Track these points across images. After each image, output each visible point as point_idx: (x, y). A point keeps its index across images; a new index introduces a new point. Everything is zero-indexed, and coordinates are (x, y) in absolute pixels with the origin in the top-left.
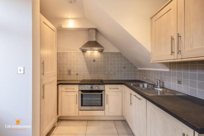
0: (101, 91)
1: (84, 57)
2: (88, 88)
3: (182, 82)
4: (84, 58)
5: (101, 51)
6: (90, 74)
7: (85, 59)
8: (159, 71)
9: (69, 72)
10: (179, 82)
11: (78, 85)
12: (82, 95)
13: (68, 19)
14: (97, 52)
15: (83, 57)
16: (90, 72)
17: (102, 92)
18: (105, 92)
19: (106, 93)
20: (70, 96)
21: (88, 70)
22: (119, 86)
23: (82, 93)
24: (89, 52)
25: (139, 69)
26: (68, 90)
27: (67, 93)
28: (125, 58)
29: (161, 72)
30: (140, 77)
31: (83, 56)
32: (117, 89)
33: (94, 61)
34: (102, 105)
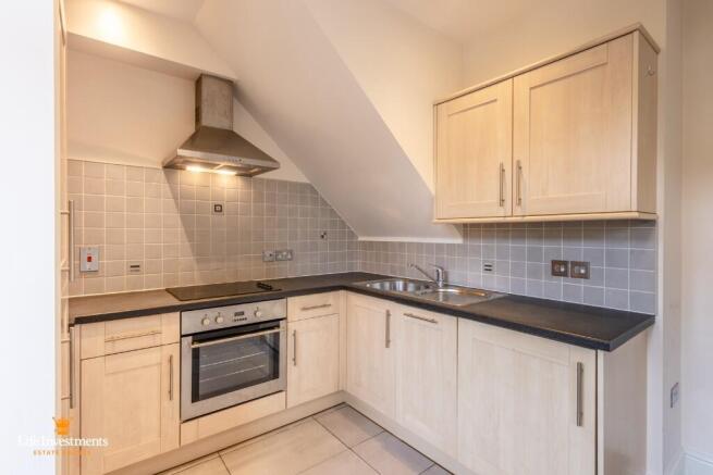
0: (274, 324)
1: (173, 190)
2: (224, 317)
3: (495, 268)
4: (170, 195)
5: (246, 173)
6: (198, 261)
7: (175, 198)
8: (432, 244)
9: (89, 257)
10: (488, 268)
11: (176, 316)
12: (196, 354)
14: (233, 173)
15: (168, 189)
16: (201, 254)
17: (278, 326)
18: (290, 324)
19: (292, 327)
20: (134, 369)
21: (192, 246)
22: (329, 297)
23: (196, 345)
24: (194, 173)
25: (361, 239)
26: (120, 346)
27: (113, 363)
28: (324, 203)
29: (440, 246)
30: (368, 262)
31: (165, 187)
32: (325, 306)
33: (218, 209)
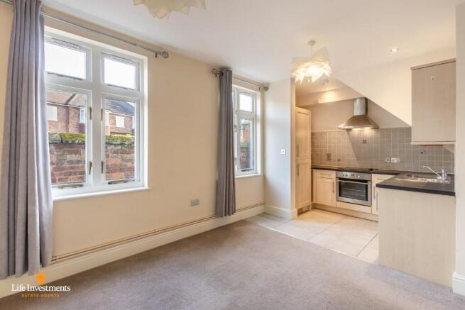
0: (366, 181)
5: (376, 128)
6: (358, 160)
9: (329, 156)
11: (335, 172)
12: (340, 182)
13: (324, 92)
16: (358, 158)
17: (368, 183)
18: (373, 183)
20: (326, 183)
21: (355, 155)
24: (356, 130)
26: (323, 176)
27: (322, 180)
31: (347, 136)
33: (365, 142)
34: (367, 200)
